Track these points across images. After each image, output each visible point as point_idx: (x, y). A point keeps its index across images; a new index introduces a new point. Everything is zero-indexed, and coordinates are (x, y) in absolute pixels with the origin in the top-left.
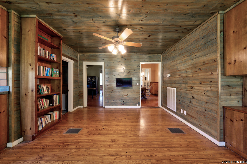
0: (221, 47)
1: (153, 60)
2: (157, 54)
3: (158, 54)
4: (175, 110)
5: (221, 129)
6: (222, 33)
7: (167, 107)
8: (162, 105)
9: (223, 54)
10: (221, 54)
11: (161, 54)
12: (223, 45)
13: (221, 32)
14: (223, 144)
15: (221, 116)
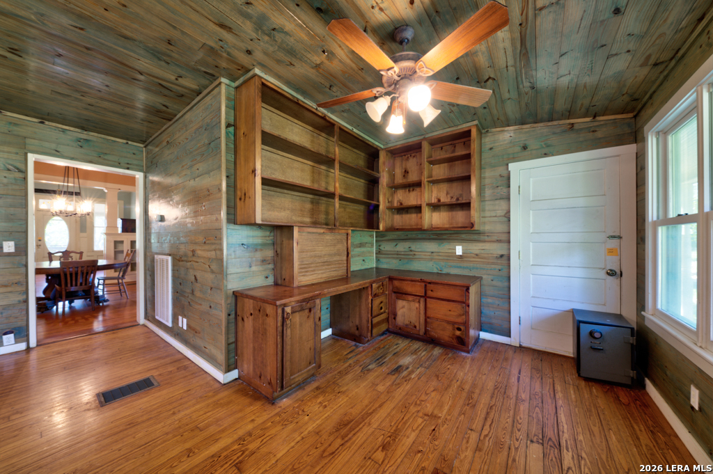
0: (227, 161)
1: (105, 159)
2: (125, 141)
3: (130, 142)
4: (170, 324)
5: (229, 344)
6: (231, 129)
7: (157, 317)
8: (146, 317)
9: (233, 177)
10: (227, 177)
11: (142, 146)
12: (233, 156)
13: (228, 126)
14: (234, 374)
15: (229, 315)
